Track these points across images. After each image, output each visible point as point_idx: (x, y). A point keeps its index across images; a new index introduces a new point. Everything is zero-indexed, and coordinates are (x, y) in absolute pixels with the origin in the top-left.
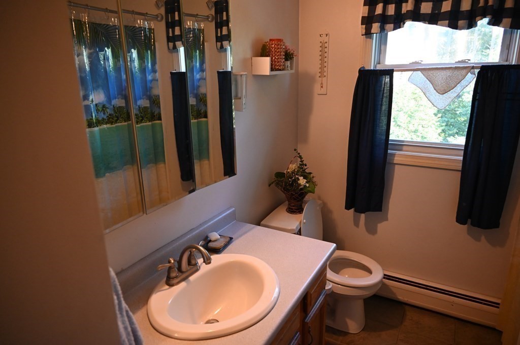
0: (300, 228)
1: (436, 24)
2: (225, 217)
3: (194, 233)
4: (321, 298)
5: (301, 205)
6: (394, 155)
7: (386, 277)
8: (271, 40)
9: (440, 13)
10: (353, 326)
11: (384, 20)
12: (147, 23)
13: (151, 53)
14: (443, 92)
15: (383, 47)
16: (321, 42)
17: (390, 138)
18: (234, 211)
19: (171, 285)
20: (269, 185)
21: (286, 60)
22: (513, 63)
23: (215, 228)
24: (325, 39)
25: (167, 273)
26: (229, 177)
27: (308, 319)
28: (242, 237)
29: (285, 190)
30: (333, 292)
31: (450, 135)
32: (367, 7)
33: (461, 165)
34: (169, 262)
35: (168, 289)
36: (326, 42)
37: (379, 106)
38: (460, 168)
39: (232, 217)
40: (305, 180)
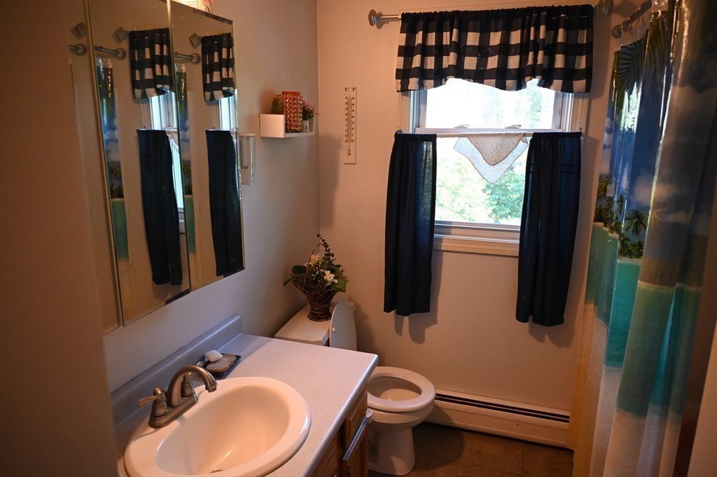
0: (329, 339)
1: (482, 82)
2: (227, 329)
3: (185, 353)
4: (362, 428)
5: (328, 309)
6: (441, 239)
7: (439, 397)
8: (284, 93)
9: (485, 70)
10: (401, 465)
11: (423, 74)
12: (102, 61)
13: (107, 102)
14: (494, 163)
15: (422, 106)
16: (346, 98)
17: (436, 219)
18: (240, 321)
19: (157, 427)
20: (285, 284)
21: (304, 118)
22: (567, 131)
23: (213, 345)
24: (353, 94)
25: (151, 410)
26: (225, 277)
27: (347, 457)
28: (253, 355)
29: (307, 289)
30: (374, 422)
31: (502, 217)
32: (402, 58)
33: (518, 250)
34: (155, 393)
35: (153, 432)
36: (353, 98)
37: (421, 179)
38: (517, 254)
39: (236, 329)
40: (333, 275)
